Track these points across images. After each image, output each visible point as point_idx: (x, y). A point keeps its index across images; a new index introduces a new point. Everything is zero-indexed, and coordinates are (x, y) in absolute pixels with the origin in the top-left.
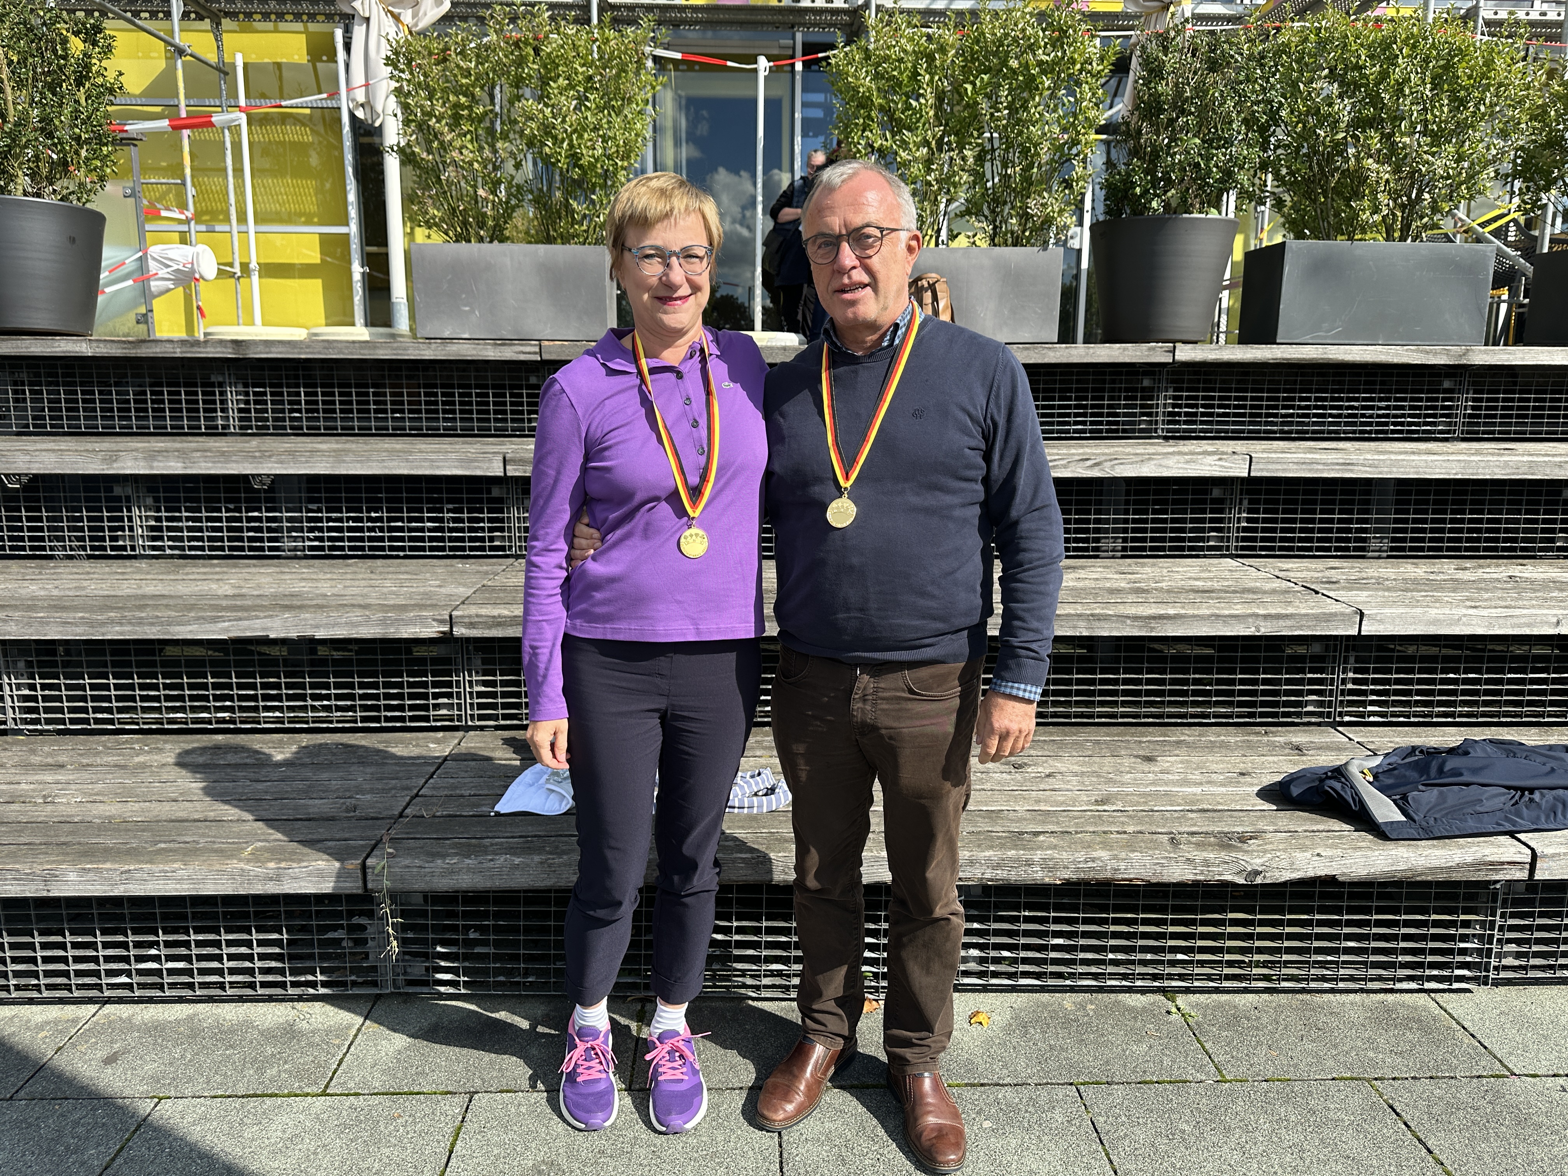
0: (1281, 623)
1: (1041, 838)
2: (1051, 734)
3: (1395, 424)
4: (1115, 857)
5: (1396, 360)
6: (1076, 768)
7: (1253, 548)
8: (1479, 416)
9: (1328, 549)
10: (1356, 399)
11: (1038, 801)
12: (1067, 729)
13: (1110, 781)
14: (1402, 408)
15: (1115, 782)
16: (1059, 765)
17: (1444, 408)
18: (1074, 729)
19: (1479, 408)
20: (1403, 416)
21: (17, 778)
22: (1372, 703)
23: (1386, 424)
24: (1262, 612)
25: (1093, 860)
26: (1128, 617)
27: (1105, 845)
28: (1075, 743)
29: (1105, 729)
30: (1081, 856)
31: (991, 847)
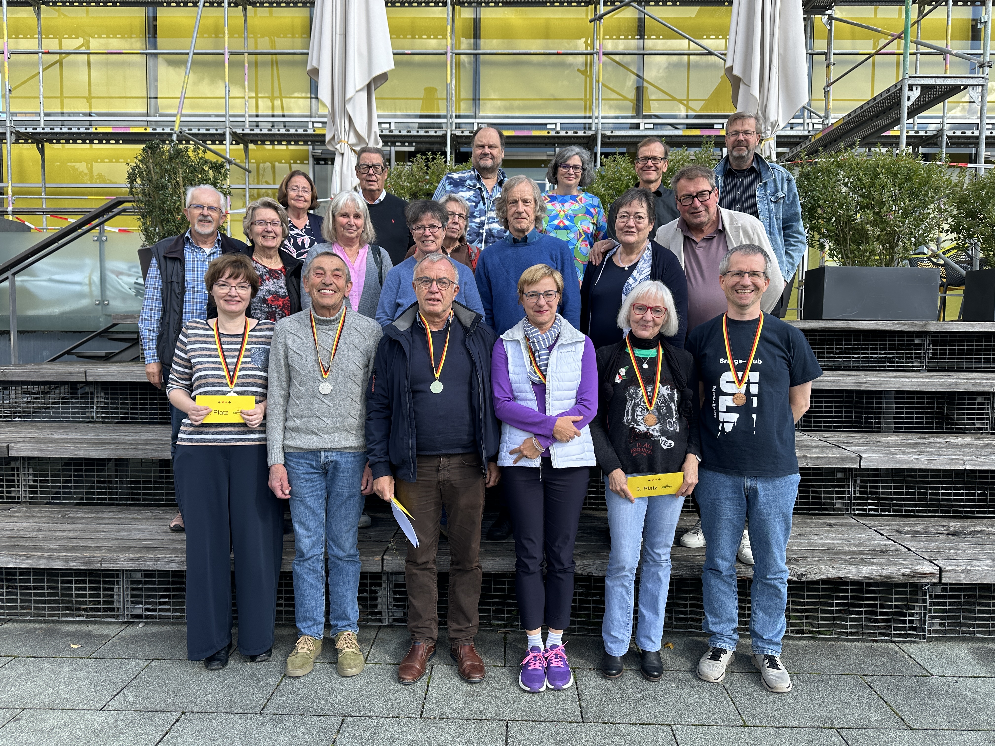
0: (819, 461)
3: (889, 362)
5: (887, 328)
7: (810, 426)
8: (936, 358)
9: (851, 427)
10: (867, 349)
14: (893, 354)
17: (916, 354)
19: (936, 354)
20: (893, 358)
22: (871, 504)
23: (885, 362)
24: (809, 455)
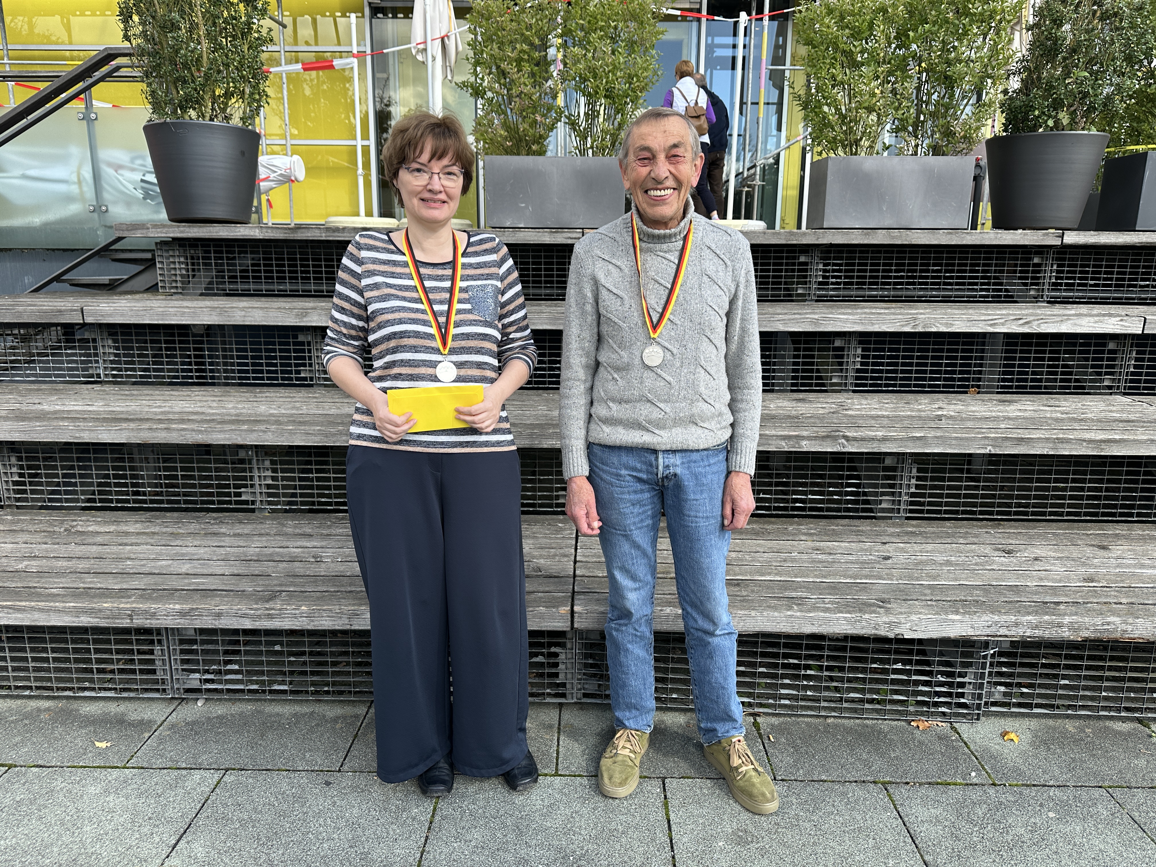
1: (1062, 607)
2: (1017, 528)
4: (1125, 622)
6: (1053, 554)
7: (1138, 388)
11: (1041, 579)
12: (1026, 523)
13: (1084, 564)
15: (1090, 566)
16: (1039, 552)
18: (1031, 524)
21: (285, 544)
25: (1108, 624)
26: (1084, 441)
27: (1114, 613)
28: (1040, 535)
29: (1054, 524)
30: (1098, 620)
31: (1029, 614)
